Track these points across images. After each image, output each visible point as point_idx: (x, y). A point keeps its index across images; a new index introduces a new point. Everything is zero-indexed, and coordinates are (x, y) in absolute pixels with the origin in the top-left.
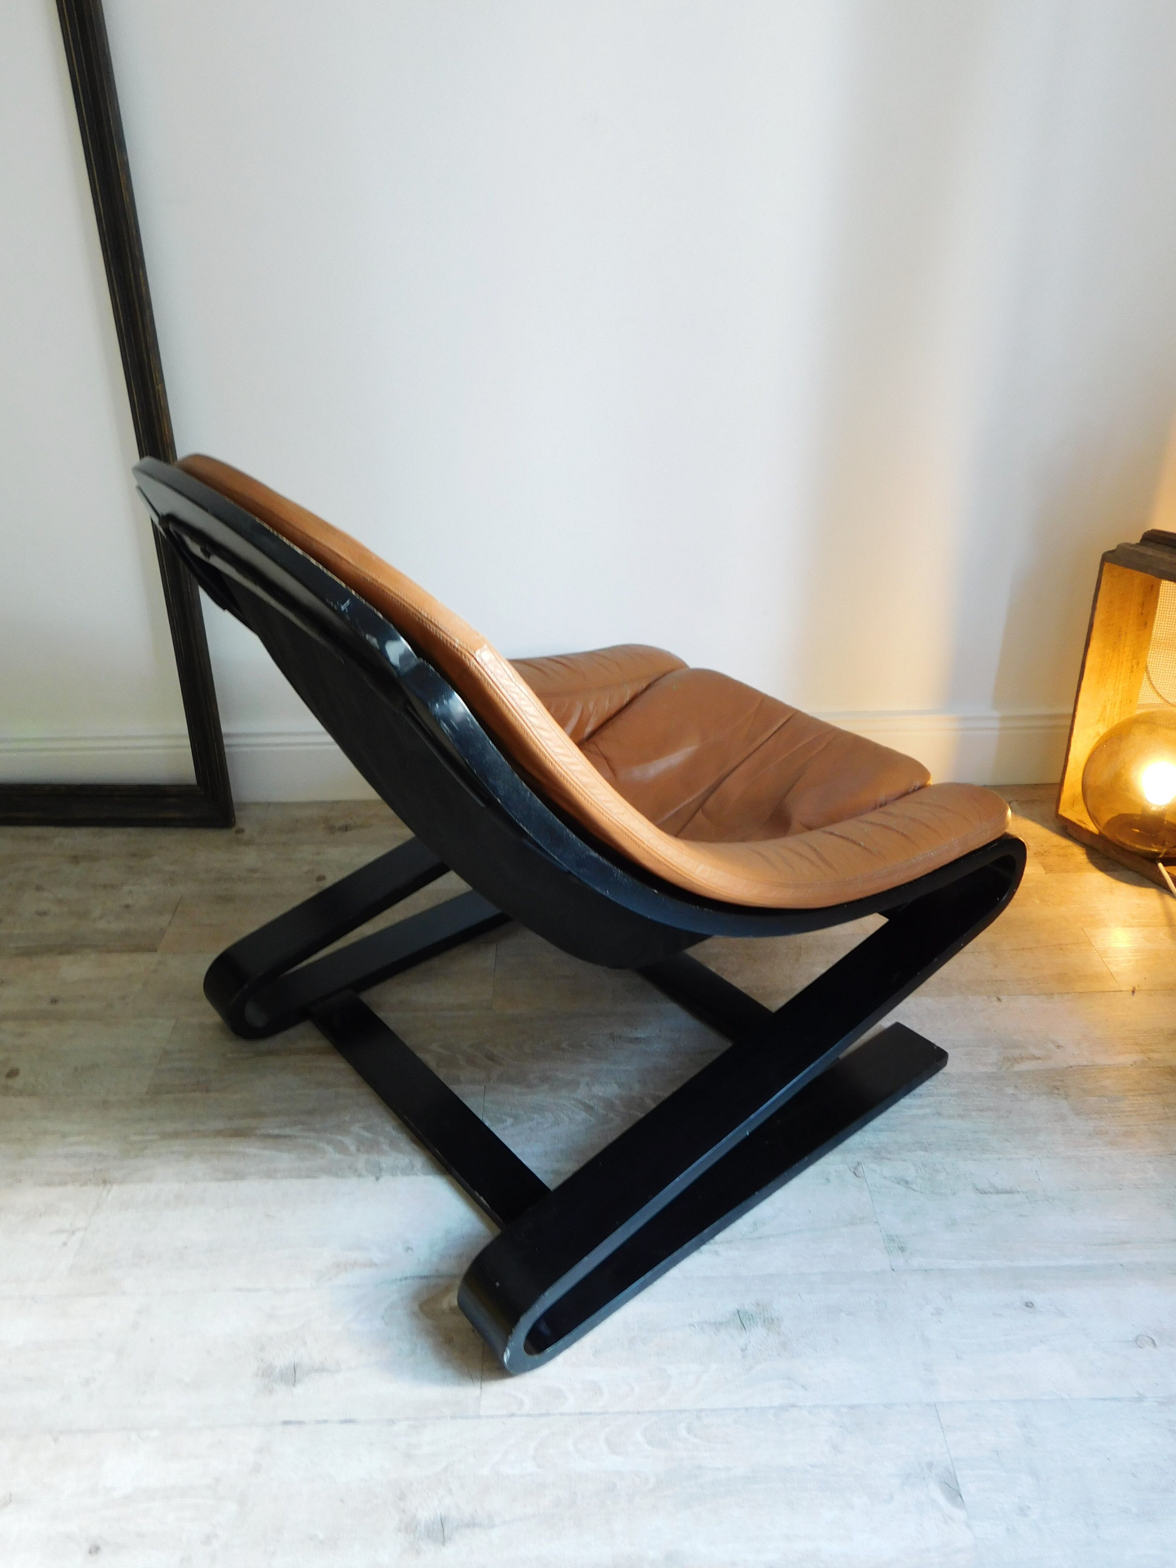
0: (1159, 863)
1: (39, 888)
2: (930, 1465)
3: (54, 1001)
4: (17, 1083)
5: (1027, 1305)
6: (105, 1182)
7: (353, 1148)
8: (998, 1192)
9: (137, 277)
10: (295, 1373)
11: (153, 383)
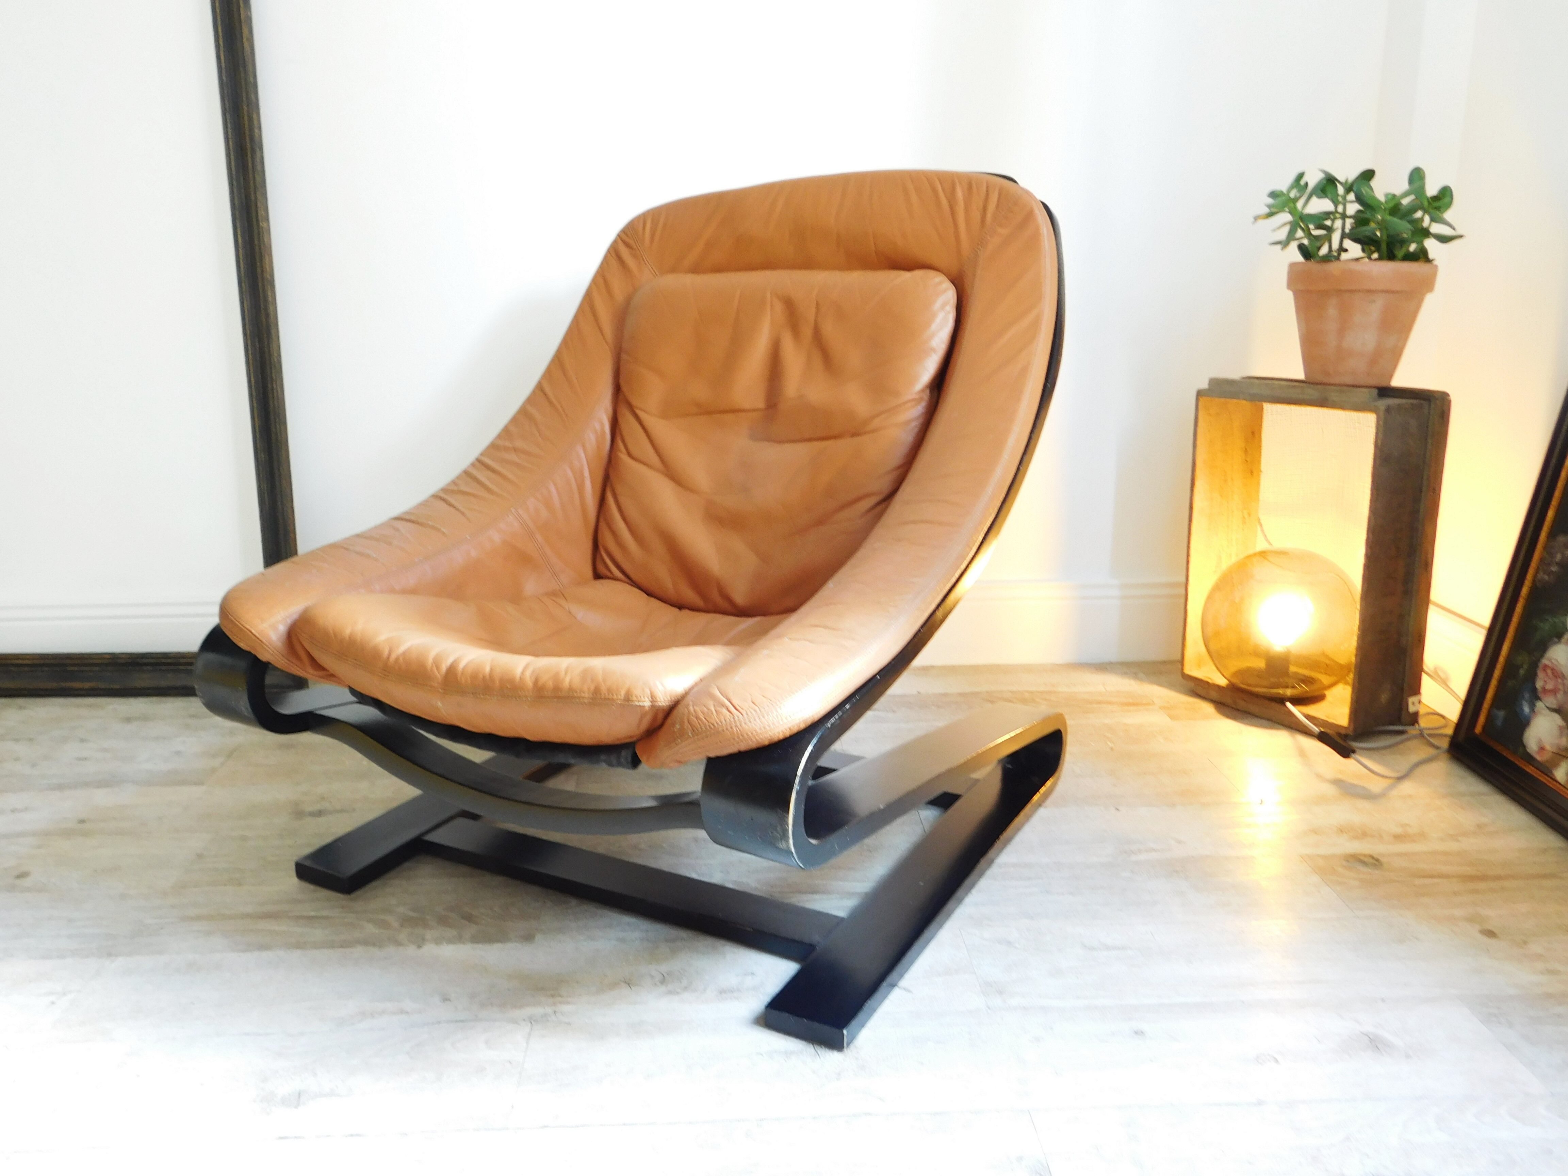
0: (1286, 702)
1: (82, 740)
2: (1020, 1159)
3: (82, 821)
4: (27, 882)
5: (1136, 1033)
6: (109, 955)
7: (395, 924)
8: (1108, 948)
9: (251, 119)
10: (299, 1098)
11: (257, 220)
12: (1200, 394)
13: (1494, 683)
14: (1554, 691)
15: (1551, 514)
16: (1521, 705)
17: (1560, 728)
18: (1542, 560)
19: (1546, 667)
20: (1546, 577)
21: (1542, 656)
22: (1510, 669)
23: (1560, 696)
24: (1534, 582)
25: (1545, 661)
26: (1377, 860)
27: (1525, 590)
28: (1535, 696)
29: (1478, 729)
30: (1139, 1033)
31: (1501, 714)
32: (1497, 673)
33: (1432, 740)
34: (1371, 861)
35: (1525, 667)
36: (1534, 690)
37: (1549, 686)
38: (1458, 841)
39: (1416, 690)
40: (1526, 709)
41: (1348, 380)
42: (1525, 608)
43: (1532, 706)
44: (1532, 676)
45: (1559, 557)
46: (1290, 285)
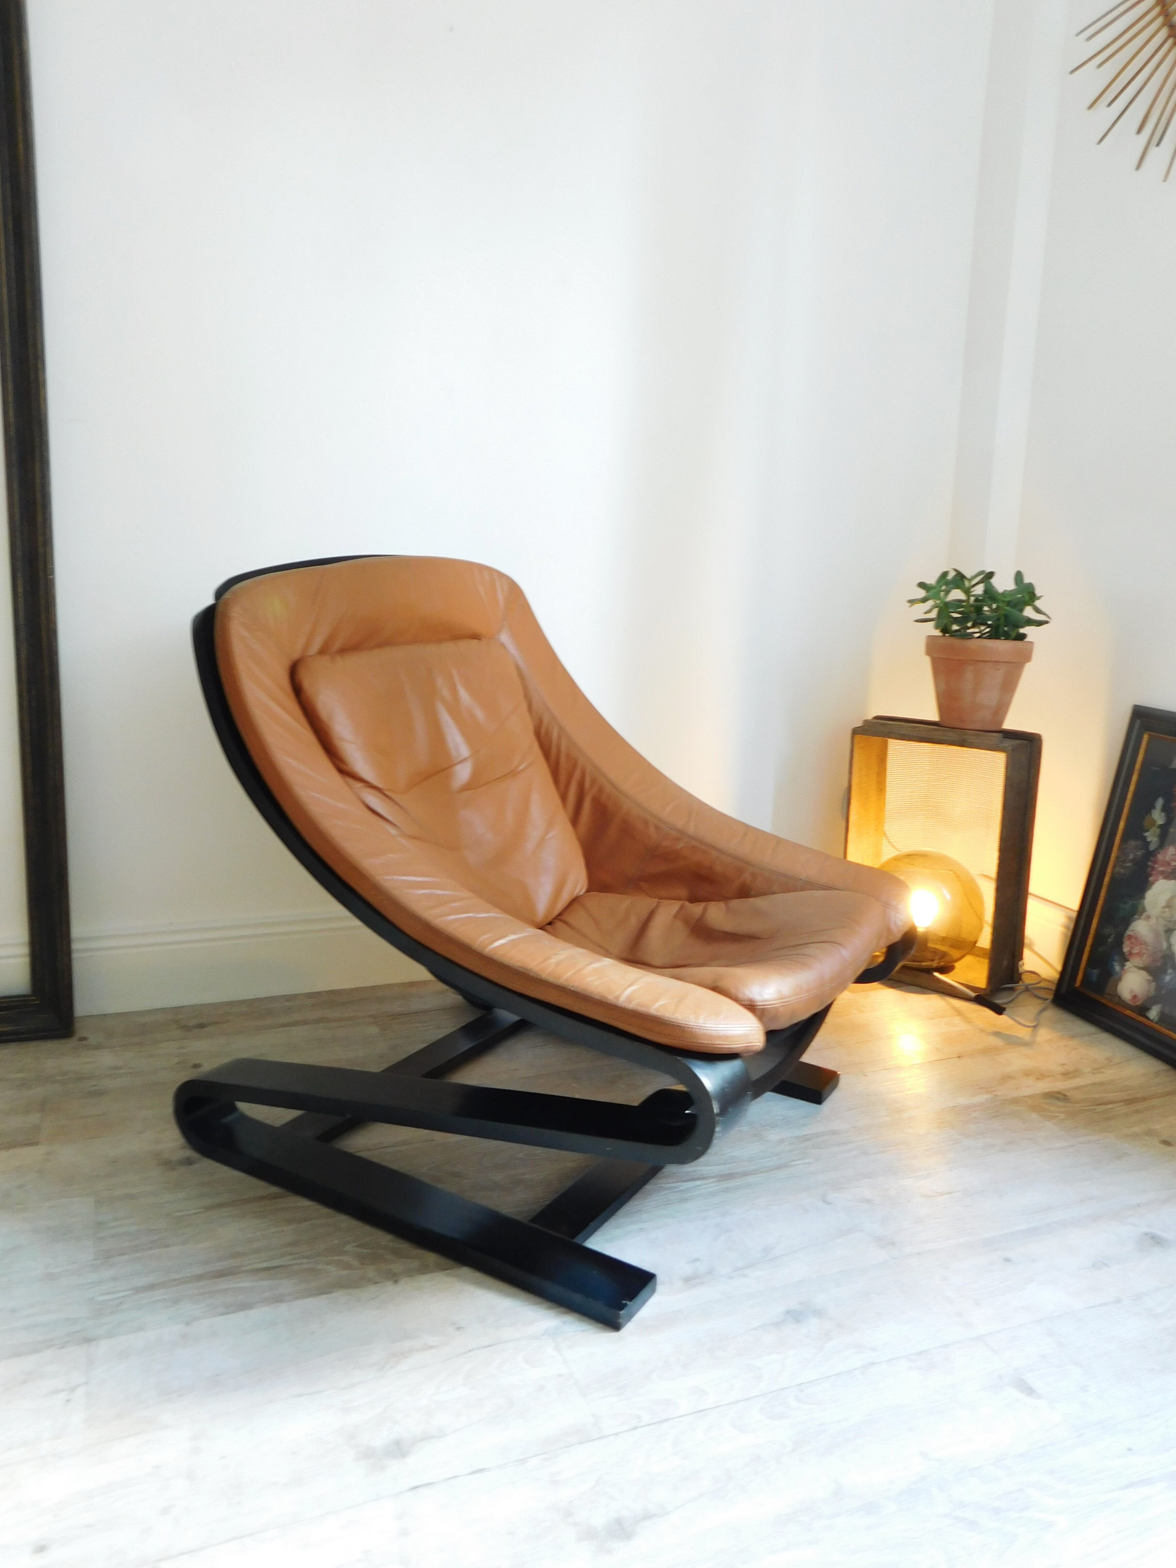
0: (932, 971)
2: (1000, 1377)
12: (856, 732)
13: (1087, 949)
14: (1139, 954)
15: (1122, 825)
16: (1112, 966)
17: (1148, 981)
18: (1117, 858)
19: (1130, 937)
20: (1122, 871)
21: (1126, 929)
22: (1100, 939)
23: (1145, 958)
24: (1113, 874)
25: (1128, 932)
26: (1065, 1095)
27: (1107, 880)
28: (1124, 959)
29: (1078, 984)
30: (1007, 1260)
31: (1096, 972)
32: (1089, 942)
33: (1036, 992)
34: (1061, 1096)
35: (1113, 935)
36: (1123, 954)
37: (1135, 951)
38: (1102, 1073)
39: (1021, 957)
40: (1117, 968)
41: (979, 726)
42: (1108, 892)
43: (1123, 966)
44: (1119, 943)
45: (1131, 856)
46: (928, 653)
